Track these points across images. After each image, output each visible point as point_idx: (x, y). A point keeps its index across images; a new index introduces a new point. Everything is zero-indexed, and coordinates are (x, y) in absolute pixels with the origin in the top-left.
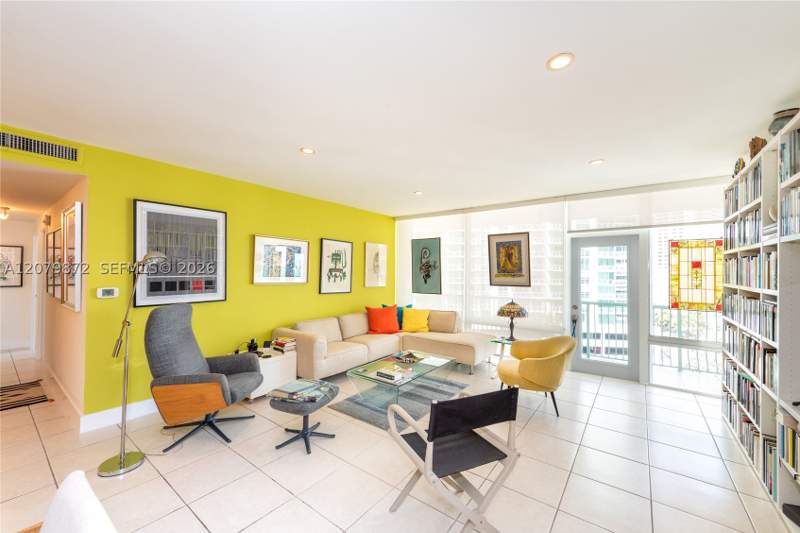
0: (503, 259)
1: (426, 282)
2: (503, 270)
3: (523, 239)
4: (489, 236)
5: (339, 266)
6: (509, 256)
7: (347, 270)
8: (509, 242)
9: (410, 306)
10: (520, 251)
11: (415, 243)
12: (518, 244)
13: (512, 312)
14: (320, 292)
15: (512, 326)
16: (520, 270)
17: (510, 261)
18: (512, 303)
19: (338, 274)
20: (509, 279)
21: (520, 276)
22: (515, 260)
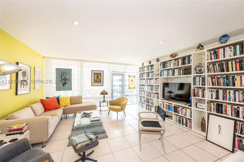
0: (96, 78)
1: (64, 86)
2: (96, 81)
3: (102, 72)
4: (92, 70)
5: (25, 79)
6: (98, 77)
7: (28, 81)
8: (98, 73)
9: (60, 96)
10: (101, 76)
11: (57, 70)
12: (100, 74)
13: (104, 93)
14: (16, 94)
15: (104, 97)
16: (101, 81)
17: (98, 79)
18: (104, 91)
19: (25, 83)
20: (97, 84)
21: (101, 83)
22: (99, 78)
